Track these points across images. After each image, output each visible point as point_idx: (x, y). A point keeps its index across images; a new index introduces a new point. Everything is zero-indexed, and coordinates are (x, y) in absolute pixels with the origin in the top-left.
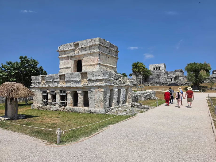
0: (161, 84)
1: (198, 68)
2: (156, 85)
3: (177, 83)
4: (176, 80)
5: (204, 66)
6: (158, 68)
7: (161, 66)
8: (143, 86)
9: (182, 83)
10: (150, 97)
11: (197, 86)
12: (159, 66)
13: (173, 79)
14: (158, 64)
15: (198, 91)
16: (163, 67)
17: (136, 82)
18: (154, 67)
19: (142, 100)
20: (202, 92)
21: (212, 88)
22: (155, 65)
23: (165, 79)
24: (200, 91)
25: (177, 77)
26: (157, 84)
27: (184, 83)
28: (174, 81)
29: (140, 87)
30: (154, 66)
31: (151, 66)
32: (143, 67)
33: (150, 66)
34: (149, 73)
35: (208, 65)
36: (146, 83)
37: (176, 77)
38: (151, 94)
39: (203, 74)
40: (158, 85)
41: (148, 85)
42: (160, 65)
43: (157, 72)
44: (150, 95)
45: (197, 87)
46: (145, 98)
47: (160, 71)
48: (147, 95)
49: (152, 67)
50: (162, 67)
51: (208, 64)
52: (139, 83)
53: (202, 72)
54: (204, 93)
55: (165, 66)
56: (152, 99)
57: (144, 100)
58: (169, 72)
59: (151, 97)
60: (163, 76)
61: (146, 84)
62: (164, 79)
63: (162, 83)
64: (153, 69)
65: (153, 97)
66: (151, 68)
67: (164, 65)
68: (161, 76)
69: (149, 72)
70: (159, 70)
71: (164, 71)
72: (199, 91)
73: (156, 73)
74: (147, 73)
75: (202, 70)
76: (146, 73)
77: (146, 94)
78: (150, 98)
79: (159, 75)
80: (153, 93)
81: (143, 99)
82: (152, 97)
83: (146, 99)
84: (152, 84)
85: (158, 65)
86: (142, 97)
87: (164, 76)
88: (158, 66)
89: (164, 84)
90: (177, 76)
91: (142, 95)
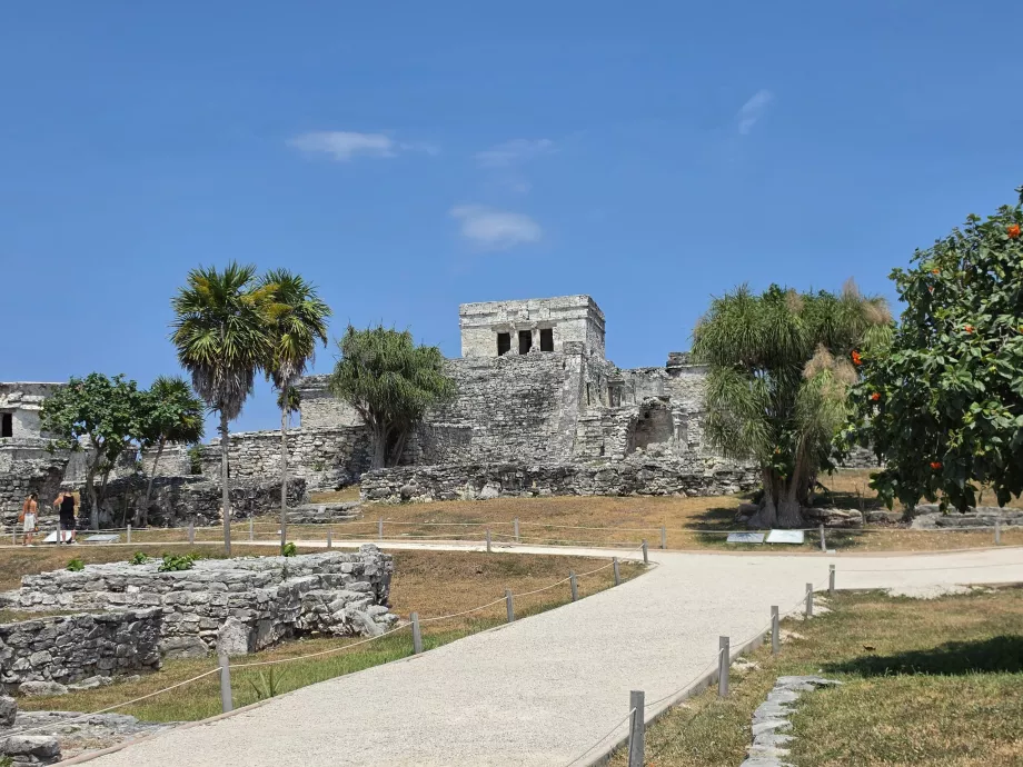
0: (516, 481)
1: (792, 332)
2: (467, 492)
3: (653, 468)
4: (650, 446)
5: (838, 316)
6: (536, 339)
7: (561, 315)
8: (355, 499)
9: (696, 467)
10: (317, 612)
11: (792, 495)
12: (545, 315)
13: (622, 430)
14: (533, 305)
15: (796, 536)
16: (577, 330)
17: (306, 464)
18: (505, 325)
19: (226, 647)
20: (830, 546)
21: (919, 513)
22: (513, 306)
23: (589, 440)
24: (813, 543)
25: (658, 417)
26: (481, 483)
27: (708, 473)
28: (631, 449)
29: (321, 509)
30: (501, 318)
31: (472, 316)
32: (305, 321)
33: (465, 320)
34: (420, 383)
35: (872, 311)
36: (383, 475)
37: (647, 416)
38: (340, 583)
39: (826, 390)
40: (489, 491)
41: (405, 497)
42: (555, 310)
43: (526, 370)
44: (316, 593)
45: (792, 506)
46: (255, 627)
47: (546, 362)
48: (284, 594)
49: (482, 322)
50: (571, 330)
51: (874, 302)
52: (331, 473)
53: (820, 369)
54: (848, 551)
55: (596, 319)
56: (329, 634)
57: (244, 648)
58: (625, 376)
59: (325, 616)
60: (575, 405)
61: (384, 485)
62: (581, 433)
63: (524, 471)
64: (495, 346)
65: (341, 614)
66: (480, 334)
67: (584, 313)
68: (552, 405)
69: (425, 374)
70: (545, 355)
71: (579, 359)
72: (807, 536)
73: (518, 377)
74: (407, 375)
75: (823, 356)
76: (397, 377)
77: (273, 590)
78: (314, 624)
79: (539, 400)
80: (358, 573)
81: (235, 639)
82: (331, 611)
83: (271, 634)
84: (434, 478)
85: (533, 312)
86: (223, 621)
87: (582, 409)
88: (534, 319)
89: (540, 476)
90: (654, 405)
91: (223, 600)
